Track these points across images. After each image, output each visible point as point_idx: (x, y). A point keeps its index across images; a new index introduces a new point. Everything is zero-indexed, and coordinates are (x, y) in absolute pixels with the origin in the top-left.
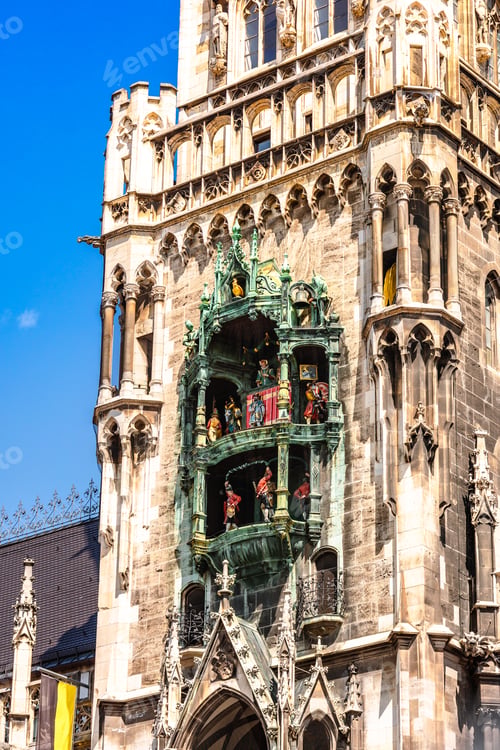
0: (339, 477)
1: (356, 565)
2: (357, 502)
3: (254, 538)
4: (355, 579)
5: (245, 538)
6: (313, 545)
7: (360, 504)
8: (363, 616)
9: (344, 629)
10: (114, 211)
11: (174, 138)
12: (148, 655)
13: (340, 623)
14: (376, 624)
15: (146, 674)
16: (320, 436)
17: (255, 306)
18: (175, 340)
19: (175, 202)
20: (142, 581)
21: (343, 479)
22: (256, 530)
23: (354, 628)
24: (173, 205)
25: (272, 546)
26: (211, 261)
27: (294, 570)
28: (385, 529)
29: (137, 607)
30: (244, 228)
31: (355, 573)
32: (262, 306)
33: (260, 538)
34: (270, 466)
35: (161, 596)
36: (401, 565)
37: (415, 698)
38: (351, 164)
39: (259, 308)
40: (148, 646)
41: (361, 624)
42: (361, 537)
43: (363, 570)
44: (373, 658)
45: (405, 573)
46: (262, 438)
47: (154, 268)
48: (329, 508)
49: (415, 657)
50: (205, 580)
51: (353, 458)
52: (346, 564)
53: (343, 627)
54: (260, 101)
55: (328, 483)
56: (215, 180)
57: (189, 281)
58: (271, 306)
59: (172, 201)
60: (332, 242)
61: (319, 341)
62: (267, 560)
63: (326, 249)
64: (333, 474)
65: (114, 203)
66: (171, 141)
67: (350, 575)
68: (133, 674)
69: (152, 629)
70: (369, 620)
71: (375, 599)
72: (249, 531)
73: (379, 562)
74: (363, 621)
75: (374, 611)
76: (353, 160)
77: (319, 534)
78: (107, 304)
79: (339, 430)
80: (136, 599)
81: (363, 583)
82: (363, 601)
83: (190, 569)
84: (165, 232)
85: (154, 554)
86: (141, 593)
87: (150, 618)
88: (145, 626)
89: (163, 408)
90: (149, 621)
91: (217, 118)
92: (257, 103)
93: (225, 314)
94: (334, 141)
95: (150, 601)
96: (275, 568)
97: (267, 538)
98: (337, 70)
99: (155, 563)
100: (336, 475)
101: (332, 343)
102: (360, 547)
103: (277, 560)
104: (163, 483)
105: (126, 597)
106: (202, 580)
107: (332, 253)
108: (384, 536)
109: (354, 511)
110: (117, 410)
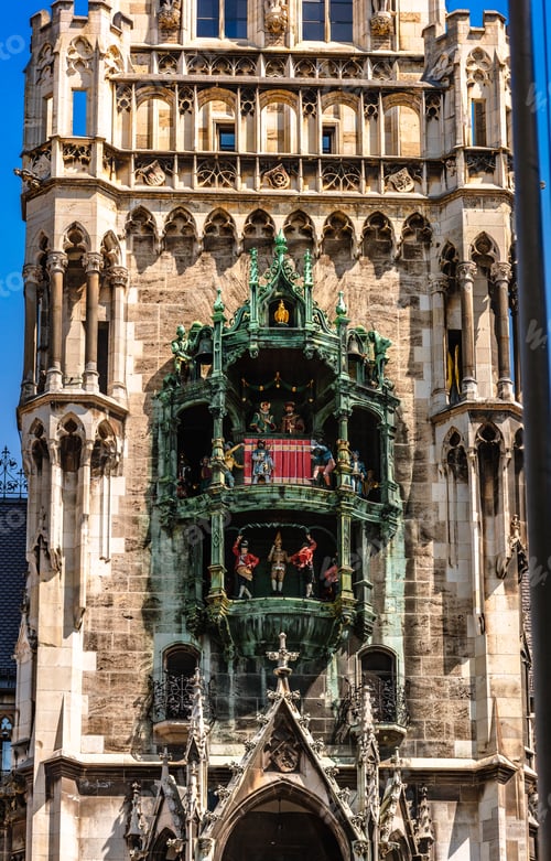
0: (397, 570)
1: (423, 675)
2: (423, 605)
3: (302, 615)
4: (421, 691)
5: (291, 611)
6: (363, 640)
7: (426, 607)
8: (432, 735)
9: (406, 742)
10: (66, 153)
11: (144, 89)
12: (114, 715)
13: (402, 736)
14: (452, 747)
15: (112, 737)
16: (375, 517)
17: (313, 343)
18: (146, 342)
19: (151, 171)
20: (101, 624)
21: (403, 575)
22: (305, 605)
23: (421, 745)
24: (147, 174)
25: (319, 629)
26: (199, 261)
27: (334, 662)
28: (463, 644)
29: (93, 655)
30: (251, 236)
31: (421, 685)
32: (320, 345)
33: (308, 616)
34: (310, 534)
35: (133, 649)
36: (492, 690)
37: (514, 839)
38: (417, 213)
39: (317, 347)
40: (112, 705)
41: (431, 743)
42: (429, 646)
43: (433, 684)
44: (447, 785)
45: (498, 700)
46: (317, 501)
47: (116, 243)
48: (384, 603)
49: (512, 794)
50: (202, 644)
51: (416, 553)
52: (409, 671)
53: (405, 741)
54: (279, 91)
55: (381, 573)
56: (212, 165)
57: (166, 276)
58: (329, 348)
59: (147, 169)
60: (381, 294)
61: (376, 407)
62: (306, 643)
63: (373, 300)
64: (389, 565)
65: (67, 142)
66: (140, 91)
67: (414, 685)
68: (90, 733)
69: (118, 686)
70: (441, 740)
71: (450, 719)
72: (297, 604)
73: (455, 679)
74: (433, 740)
75: (448, 732)
76: (421, 210)
77: (371, 628)
78: (57, 267)
79: (397, 516)
80: (92, 643)
81: (432, 698)
82: (433, 718)
83: (178, 626)
84: (135, 204)
85: (119, 595)
86: (100, 638)
87: (116, 672)
88: (108, 679)
89: (128, 421)
90: (113, 675)
91: (214, 89)
92: (274, 91)
93: (267, 338)
94: (393, 178)
95: (114, 651)
96: (310, 654)
97: (316, 618)
98: (394, 95)
99: (122, 606)
100: (393, 567)
101: (389, 415)
102: (429, 657)
103: (317, 646)
104: (131, 512)
105: (77, 638)
106: (196, 643)
107: (382, 308)
108: (460, 652)
109: (419, 614)
110: (80, 406)
